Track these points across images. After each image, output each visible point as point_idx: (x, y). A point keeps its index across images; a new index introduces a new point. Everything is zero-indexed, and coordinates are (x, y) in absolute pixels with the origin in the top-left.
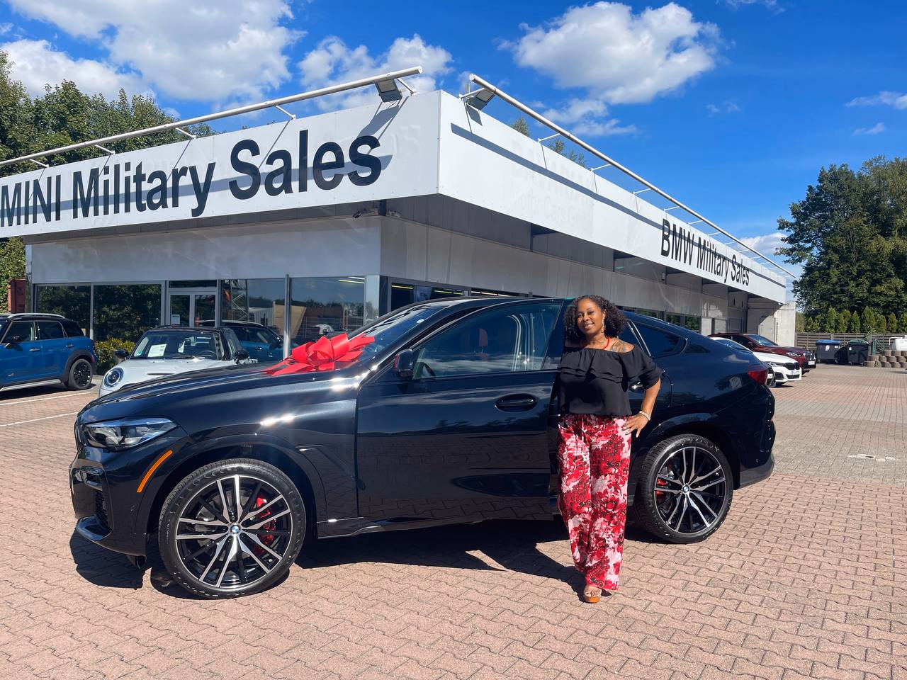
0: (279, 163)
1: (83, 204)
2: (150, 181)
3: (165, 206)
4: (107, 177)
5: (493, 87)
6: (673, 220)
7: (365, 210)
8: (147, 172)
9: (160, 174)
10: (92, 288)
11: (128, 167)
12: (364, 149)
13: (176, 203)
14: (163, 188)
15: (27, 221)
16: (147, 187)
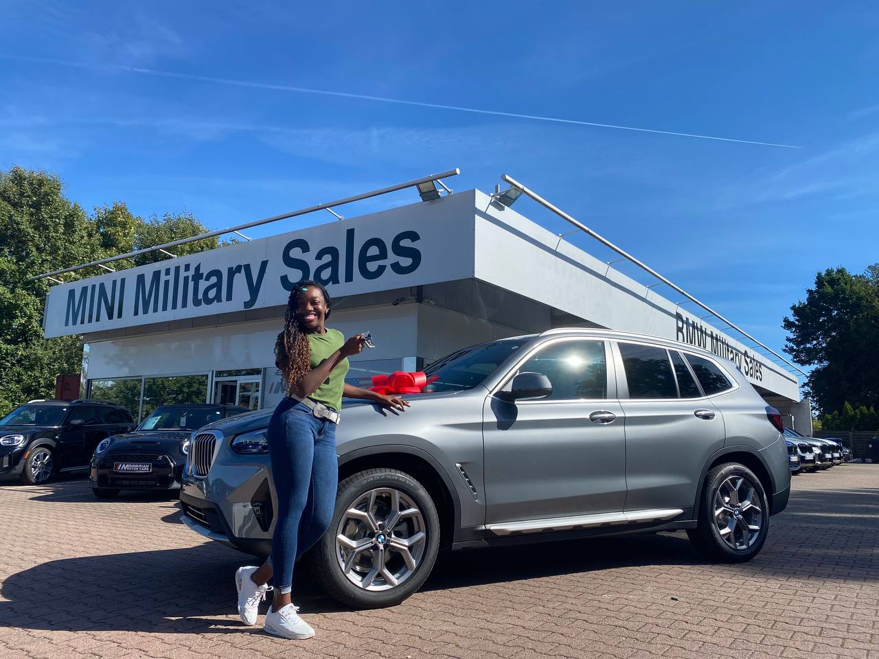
0: (327, 258)
1: (145, 301)
2: (207, 279)
3: (219, 300)
4: (167, 278)
5: (521, 186)
6: (685, 314)
7: (403, 298)
8: (205, 271)
9: (217, 273)
10: (143, 382)
11: (187, 267)
12: (405, 243)
13: (229, 298)
14: (218, 285)
15: (90, 321)
16: (203, 285)
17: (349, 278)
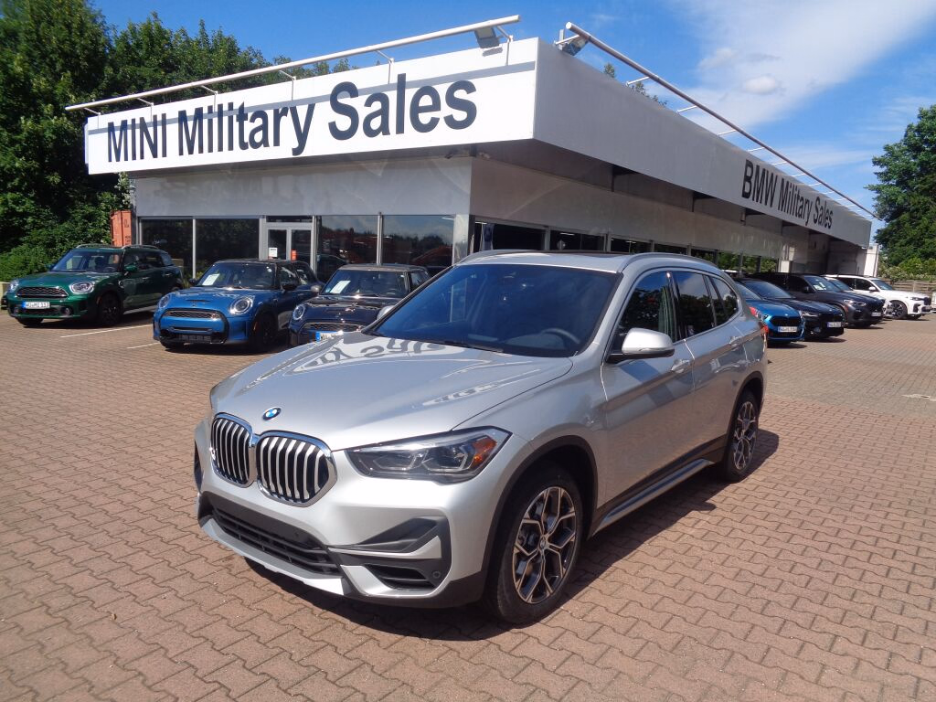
0: (377, 106)
1: (189, 143)
2: (253, 120)
3: (266, 145)
4: (210, 116)
6: (756, 162)
7: (457, 152)
8: (249, 111)
9: (260, 113)
10: (194, 221)
11: (231, 105)
12: (460, 94)
13: (277, 143)
14: (264, 128)
15: (134, 158)
16: (249, 126)
17: (400, 129)
